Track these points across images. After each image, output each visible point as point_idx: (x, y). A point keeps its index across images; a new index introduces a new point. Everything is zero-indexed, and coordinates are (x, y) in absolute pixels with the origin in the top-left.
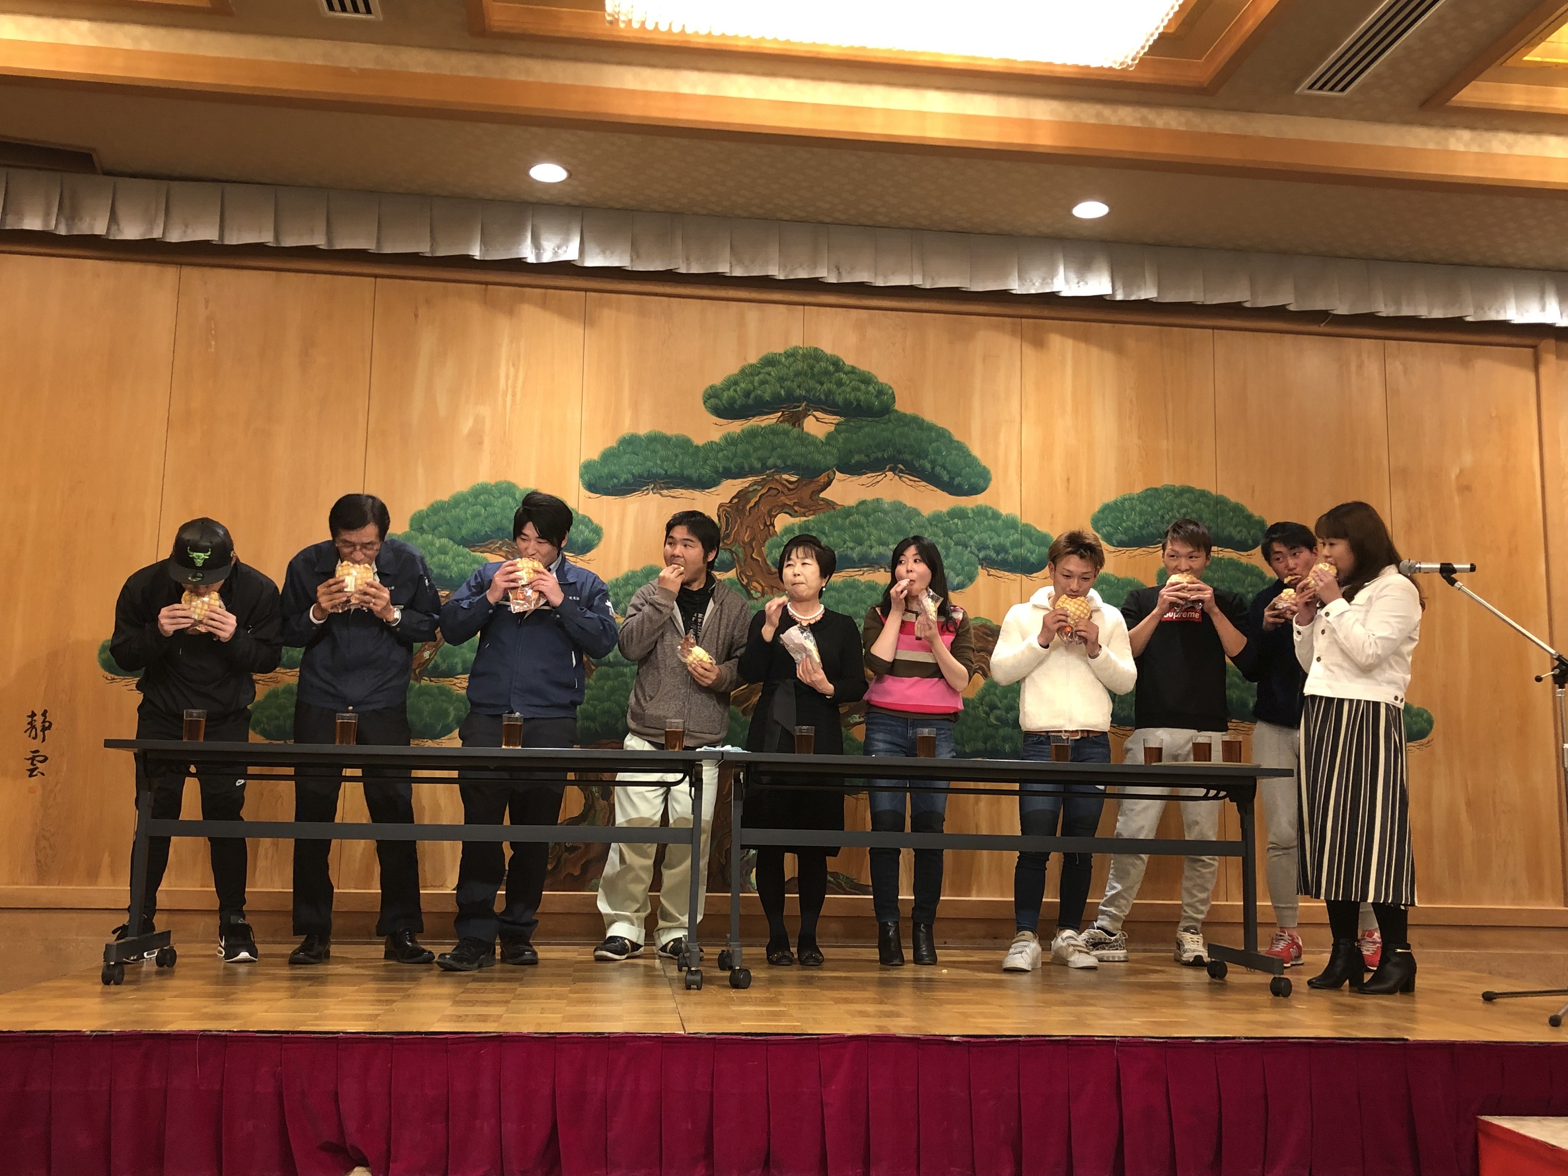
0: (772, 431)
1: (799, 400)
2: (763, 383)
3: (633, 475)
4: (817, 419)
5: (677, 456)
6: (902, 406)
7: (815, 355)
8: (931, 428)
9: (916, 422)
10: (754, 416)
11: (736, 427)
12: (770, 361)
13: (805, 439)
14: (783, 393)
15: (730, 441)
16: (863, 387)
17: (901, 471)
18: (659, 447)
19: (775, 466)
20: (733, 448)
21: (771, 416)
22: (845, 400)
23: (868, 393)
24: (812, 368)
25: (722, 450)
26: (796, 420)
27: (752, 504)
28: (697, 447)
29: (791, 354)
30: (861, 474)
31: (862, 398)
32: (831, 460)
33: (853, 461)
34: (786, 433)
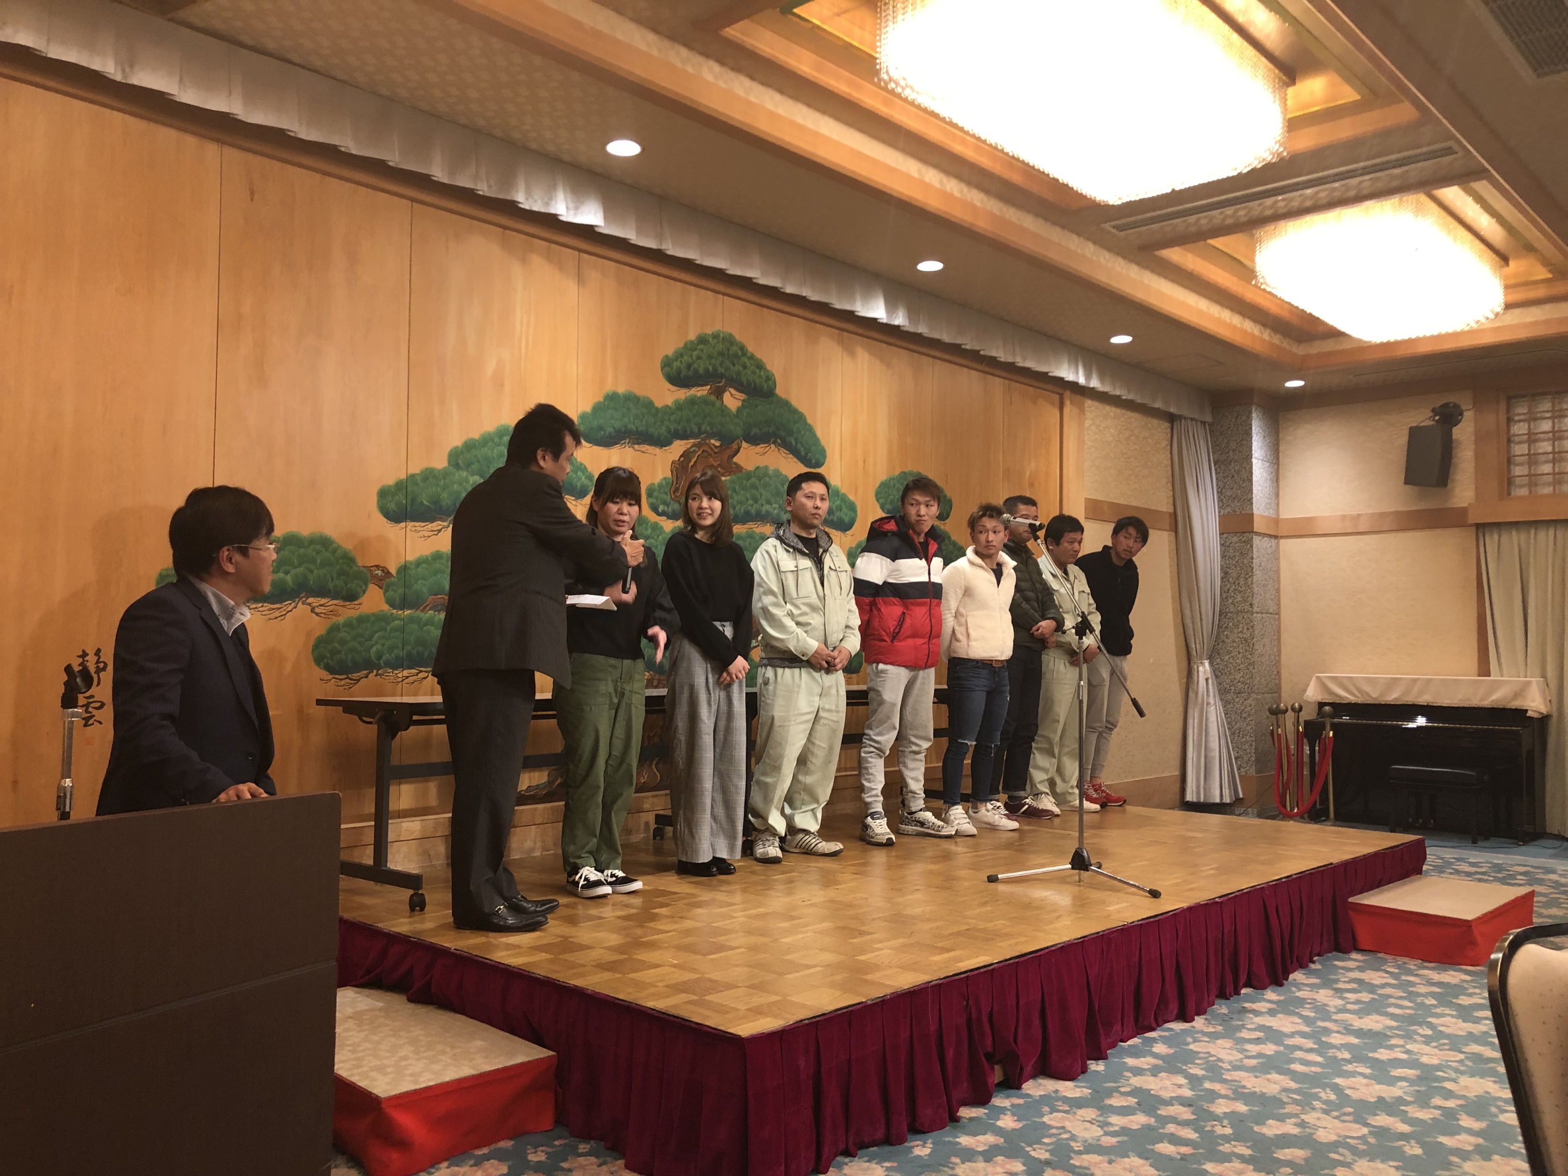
0: (704, 401)
1: (722, 376)
2: (699, 358)
3: (614, 428)
4: (731, 394)
5: (644, 416)
6: (779, 391)
7: (729, 340)
8: (795, 411)
9: (786, 404)
10: (693, 386)
11: (682, 394)
12: (702, 340)
13: (724, 410)
14: (711, 369)
15: (679, 406)
16: (758, 371)
17: (779, 445)
18: (631, 405)
19: (706, 432)
20: (679, 413)
21: (704, 388)
22: (748, 381)
23: (760, 377)
24: (728, 350)
25: (673, 414)
26: (719, 393)
27: (692, 463)
28: (657, 408)
29: (715, 336)
30: (757, 445)
31: (757, 381)
32: (739, 431)
33: (752, 433)
34: (713, 404)
